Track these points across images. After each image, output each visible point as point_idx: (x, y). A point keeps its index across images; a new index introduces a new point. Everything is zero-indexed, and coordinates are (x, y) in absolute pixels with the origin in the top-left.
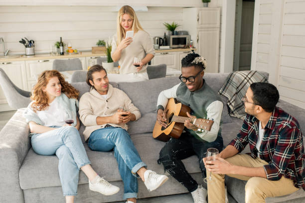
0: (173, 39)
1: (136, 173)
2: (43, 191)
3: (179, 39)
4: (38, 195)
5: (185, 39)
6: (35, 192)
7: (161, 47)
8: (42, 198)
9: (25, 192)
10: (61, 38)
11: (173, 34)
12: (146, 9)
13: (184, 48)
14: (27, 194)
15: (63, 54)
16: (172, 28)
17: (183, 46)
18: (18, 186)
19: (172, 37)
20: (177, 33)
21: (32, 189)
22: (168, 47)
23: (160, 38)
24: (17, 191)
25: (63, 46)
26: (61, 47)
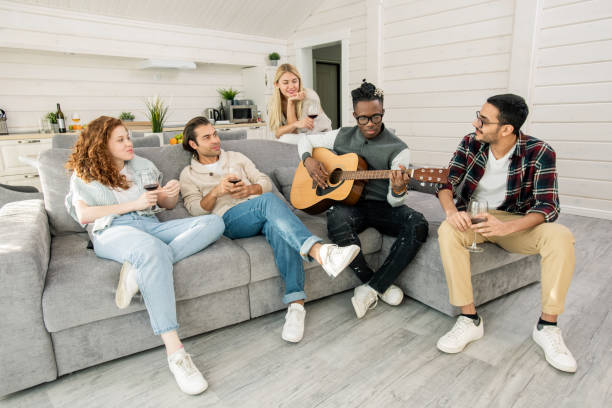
0: (234, 110)
1: (309, 256)
2: (95, 330)
3: (242, 110)
4: (85, 339)
5: (249, 110)
6: (78, 333)
7: (218, 122)
8: (92, 343)
9: (55, 337)
10: (58, 105)
11: (233, 104)
12: (194, 66)
13: (249, 122)
14: (59, 341)
15: (64, 131)
16: (229, 96)
17: (246, 120)
18: (42, 327)
19: (232, 108)
20: (238, 103)
21: (72, 329)
22: (227, 122)
23: (214, 110)
24: (39, 339)
25: (62, 117)
26: (60, 121)
